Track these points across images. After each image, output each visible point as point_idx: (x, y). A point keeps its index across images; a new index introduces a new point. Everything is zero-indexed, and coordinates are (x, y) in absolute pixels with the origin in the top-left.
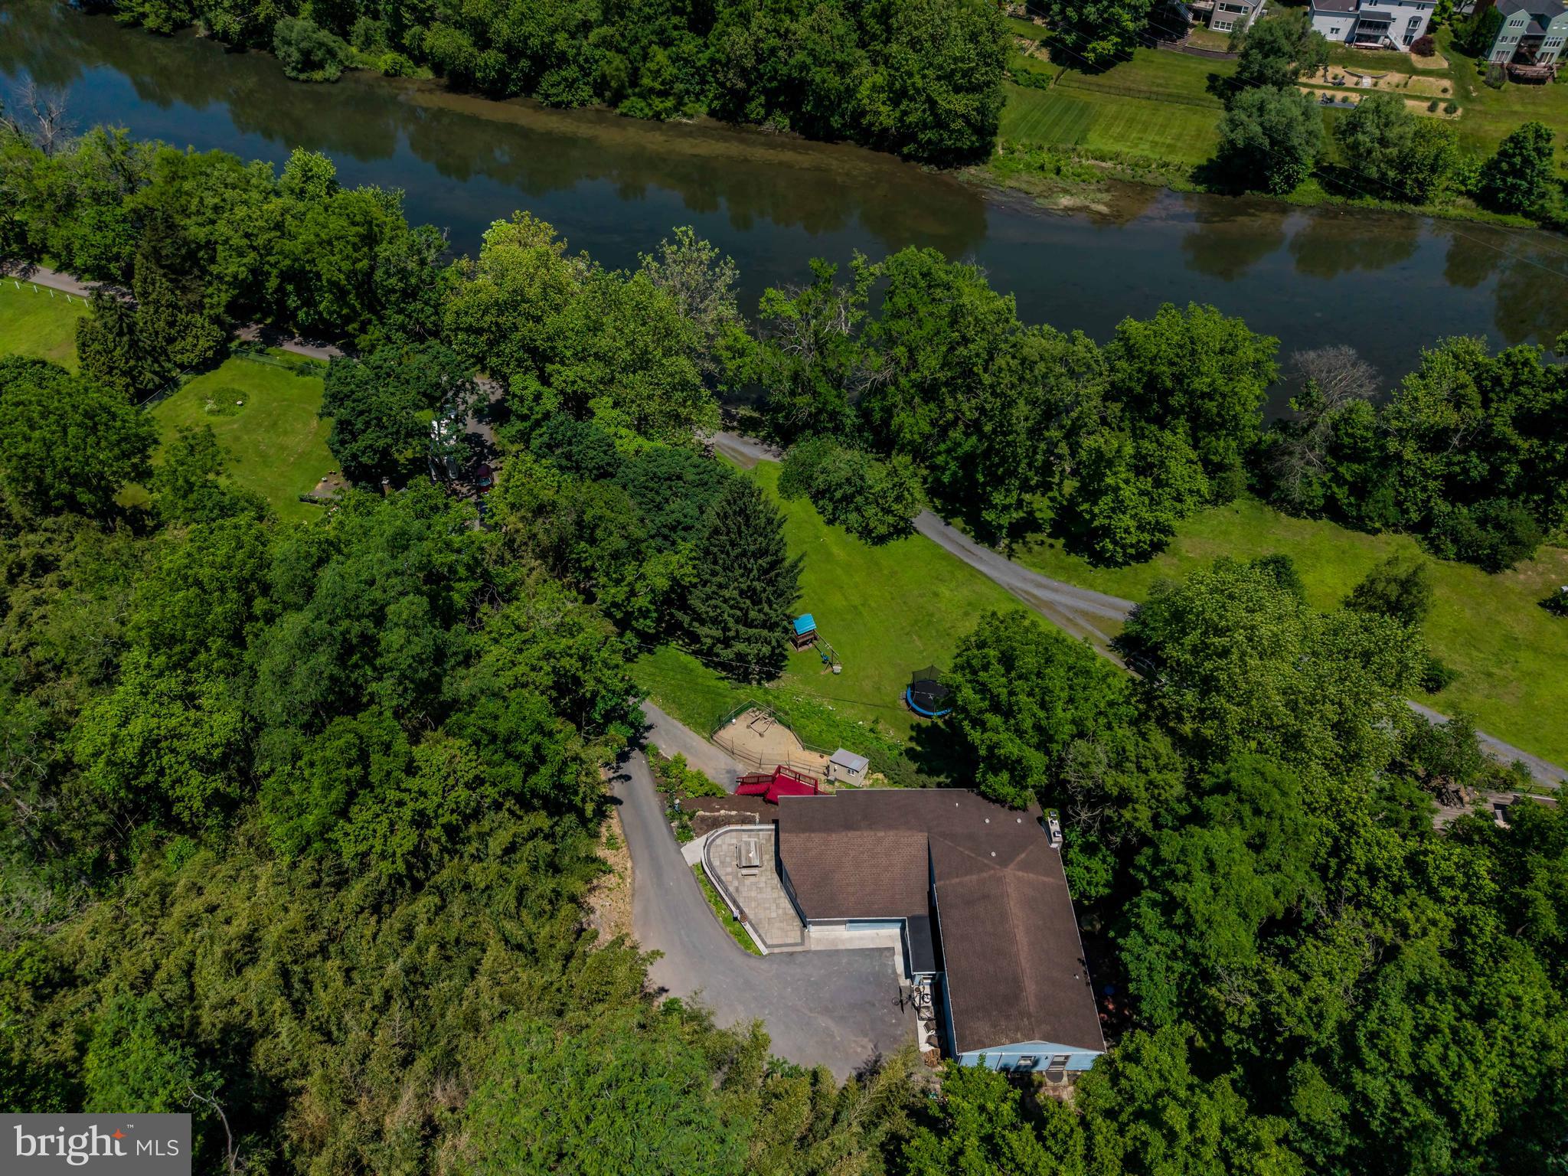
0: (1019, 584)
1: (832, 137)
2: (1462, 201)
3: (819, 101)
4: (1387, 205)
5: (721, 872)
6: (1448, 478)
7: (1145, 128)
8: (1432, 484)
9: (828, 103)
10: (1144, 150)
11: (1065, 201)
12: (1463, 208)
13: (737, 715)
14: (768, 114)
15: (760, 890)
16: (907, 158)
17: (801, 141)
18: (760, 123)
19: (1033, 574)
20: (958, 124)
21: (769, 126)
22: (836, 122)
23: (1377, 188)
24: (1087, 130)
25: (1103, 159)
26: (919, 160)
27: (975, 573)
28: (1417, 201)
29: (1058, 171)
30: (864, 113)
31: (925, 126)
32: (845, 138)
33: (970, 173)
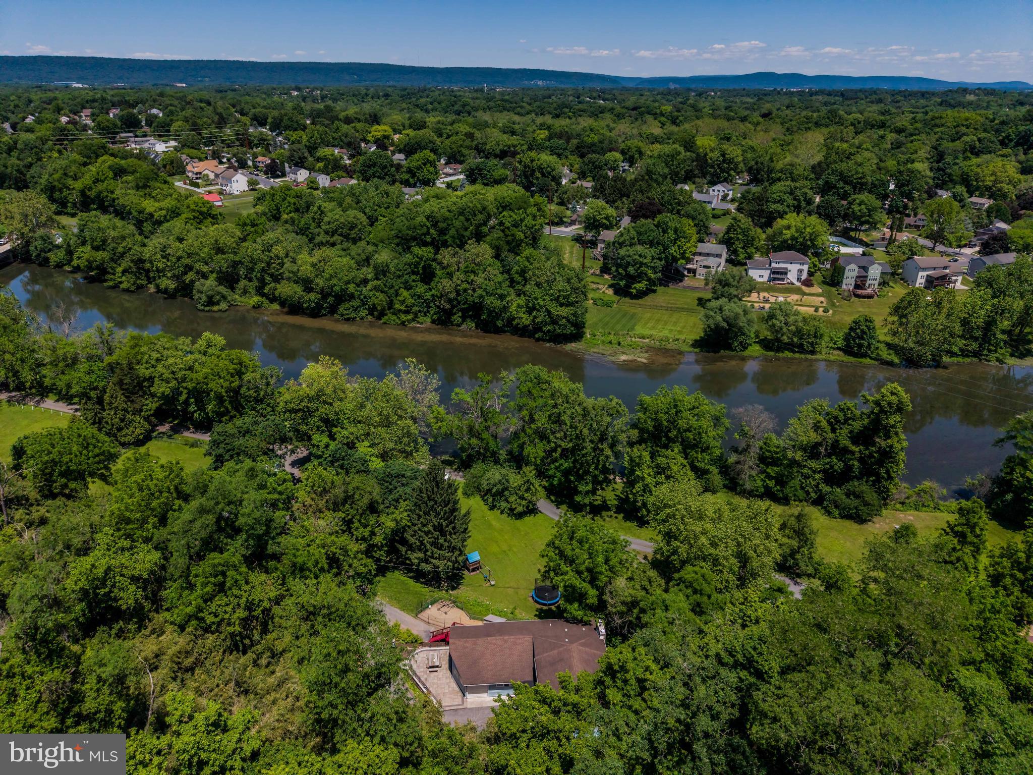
1: (498, 331)
2: (836, 352)
3: (490, 312)
4: (797, 355)
5: (417, 672)
6: (824, 471)
7: (666, 323)
8: (817, 476)
9: (495, 314)
10: (665, 333)
11: (623, 357)
12: (837, 356)
13: (432, 604)
14: (463, 321)
15: (439, 679)
16: (538, 340)
17: (481, 333)
18: (459, 325)
20: (563, 322)
21: (464, 327)
22: (499, 323)
23: (790, 347)
24: (635, 325)
25: (643, 338)
26: (544, 340)
28: (813, 352)
29: (619, 344)
30: (514, 319)
31: (546, 324)
32: (505, 332)
33: (571, 346)
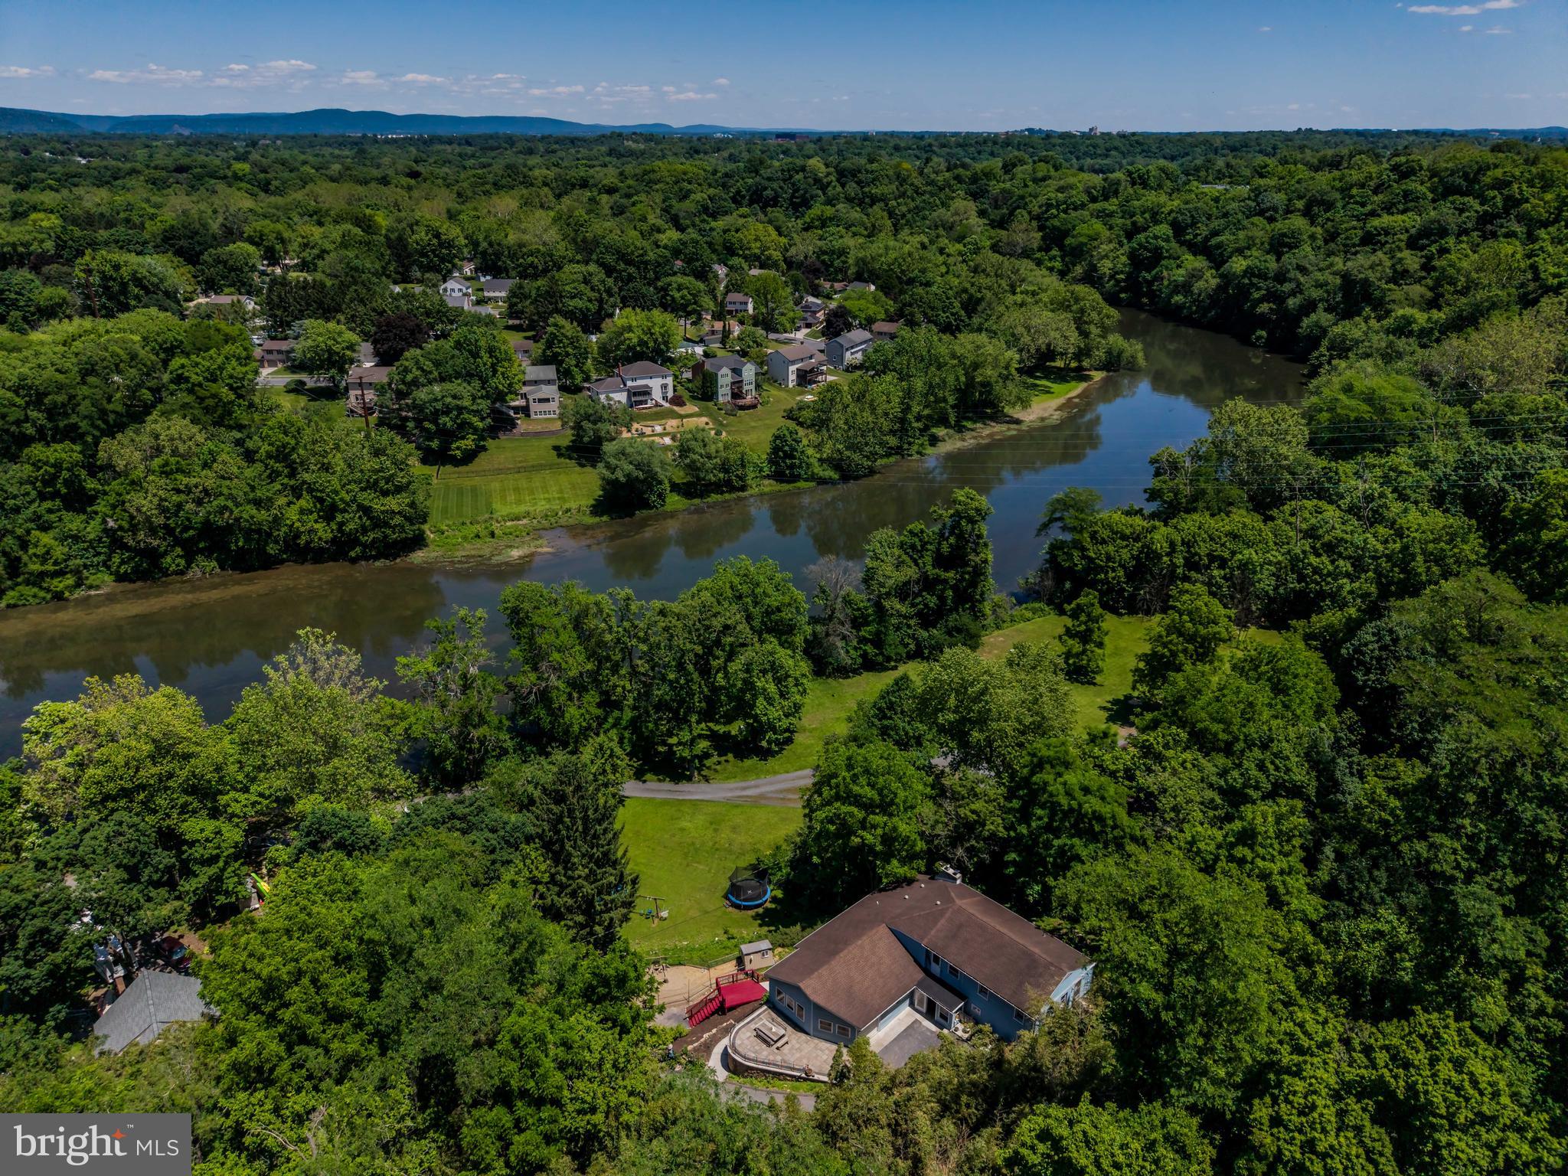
0: (729, 795)
1: (269, 563)
2: (766, 482)
3: (248, 533)
4: (727, 496)
6: (919, 614)
7: (532, 492)
8: (912, 622)
9: (259, 534)
10: (542, 506)
11: (515, 553)
12: (769, 486)
14: (190, 562)
15: (799, 1050)
16: (354, 561)
18: (182, 573)
19: (732, 784)
20: (398, 520)
21: (195, 572)
22: (272, 549)
23: (718, 487)
24: (489, 505)
25: (518, 519)
26: (367, 558)
27: (695, 803)
28: (743, 488)
29: (493, 535)
30: (298, 535)
31: (364, 530)
32: (282, 562)
33: (418, 557)
